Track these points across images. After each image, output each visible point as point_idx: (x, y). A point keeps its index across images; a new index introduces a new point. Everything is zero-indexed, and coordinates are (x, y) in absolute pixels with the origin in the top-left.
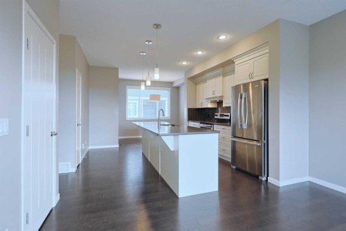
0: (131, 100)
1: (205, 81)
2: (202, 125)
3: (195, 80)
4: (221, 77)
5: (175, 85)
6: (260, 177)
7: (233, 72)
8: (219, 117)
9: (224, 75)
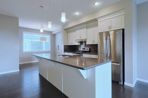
0: (26, 41)
1: (75, 31)
2: (74, 54)
3: (67, 30)
4: (85, 29)
5: (53, 33)
6: (120, 83)
7: (97, 25)
8: (82, 50)
9: (87, 28)
